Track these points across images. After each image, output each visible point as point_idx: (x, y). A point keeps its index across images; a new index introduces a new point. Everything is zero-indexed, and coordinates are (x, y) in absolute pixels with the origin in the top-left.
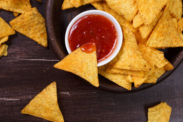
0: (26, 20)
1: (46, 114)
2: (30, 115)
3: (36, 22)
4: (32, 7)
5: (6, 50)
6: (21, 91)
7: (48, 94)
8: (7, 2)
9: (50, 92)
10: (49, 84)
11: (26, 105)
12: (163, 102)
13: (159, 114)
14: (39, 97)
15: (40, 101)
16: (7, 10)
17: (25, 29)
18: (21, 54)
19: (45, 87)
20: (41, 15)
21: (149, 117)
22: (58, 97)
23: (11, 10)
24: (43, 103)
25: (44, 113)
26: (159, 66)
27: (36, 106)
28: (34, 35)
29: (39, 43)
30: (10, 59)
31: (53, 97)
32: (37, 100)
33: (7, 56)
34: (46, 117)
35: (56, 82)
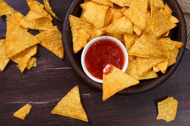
0: (48, 35)
1: (71, 112)
2: (58, 115)
3: (56, 38)
4: (54, 25)
5: (35, 62)
6: (49, 96)
7: (72, 96)
8: (32, 22)
9: (73, 94)
10: (73, 87)
11: (54, 107)
12: (170, 97)
13: (167, 107)
14: (65, 99)
15: (66, 102)
16: (33, 29)
17: (46, 43)
18: (48, 64)
19: (69, 90)
20: (61, 33)
21: (159, 110)
22: (80, 98)
23: (36, 28)
24: (68, 104)
25: (70, 112)
27: (63, 107)
28: (53, 48)
30: (39, 69)
31: (77, 98)
32: (64, 102)
33: (36, 67)
34: (72, 116)
35: (78, 86)
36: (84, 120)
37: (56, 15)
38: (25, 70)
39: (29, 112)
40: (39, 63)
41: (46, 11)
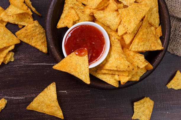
0: (29, 31)
1: (47, 109)
2: (34, 111)
3: (38, 33)
4: (34, 20)
5: (13, 56)
6: (25, 91)
7: (49, 92)
8: (13, 16)
9: (50, 91)
10: (49, 84)
11: (30, 103)
12: (147, 97)
13: (143, 107)
14: (41, 96)
15: (42, 99)
16: (13, 23)
17: (28, 38)
18: (25, 59)
19: (46, 87)
20: (42, 27)
21: (135, 110)
22: (57, 95)
23: (16, 23)
24: (45, 101)
25: (46, 109)
26: (141, 66)
27: (39, 103)
29: (40, 50)
30: (16, 64)
31: (53, 95)
32: (40, 98)
33: (13, 62)
34: (47, 112)
35: (55, 83)
36: (60, 117)
37: (36, 10)
38: (1, 64)
39: (4, 106)
40: (16, 58)
41: (26, 5)
